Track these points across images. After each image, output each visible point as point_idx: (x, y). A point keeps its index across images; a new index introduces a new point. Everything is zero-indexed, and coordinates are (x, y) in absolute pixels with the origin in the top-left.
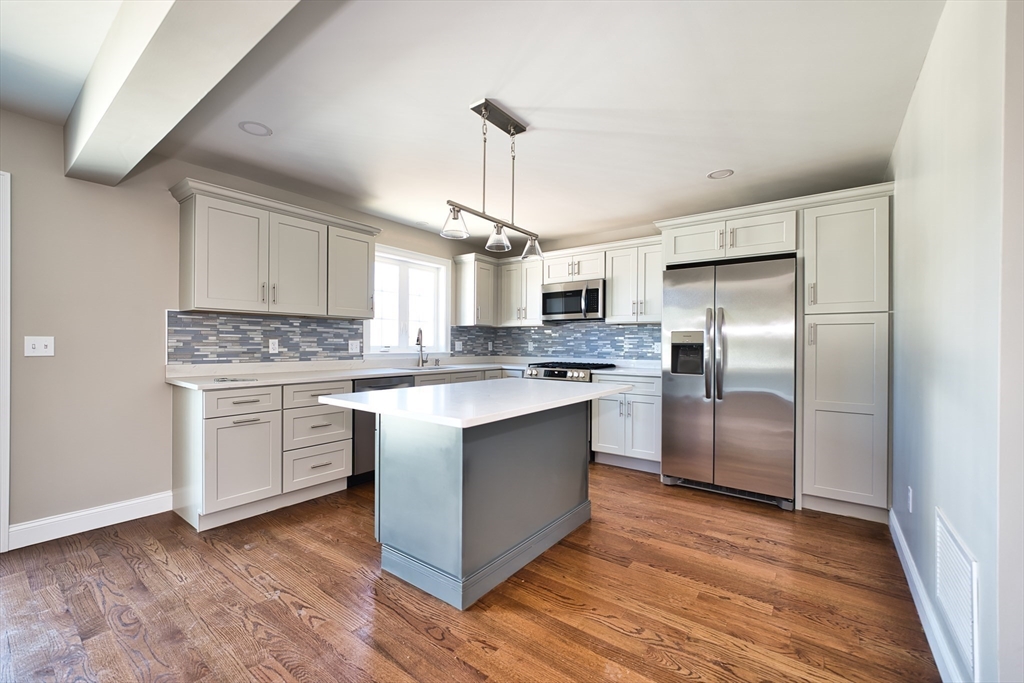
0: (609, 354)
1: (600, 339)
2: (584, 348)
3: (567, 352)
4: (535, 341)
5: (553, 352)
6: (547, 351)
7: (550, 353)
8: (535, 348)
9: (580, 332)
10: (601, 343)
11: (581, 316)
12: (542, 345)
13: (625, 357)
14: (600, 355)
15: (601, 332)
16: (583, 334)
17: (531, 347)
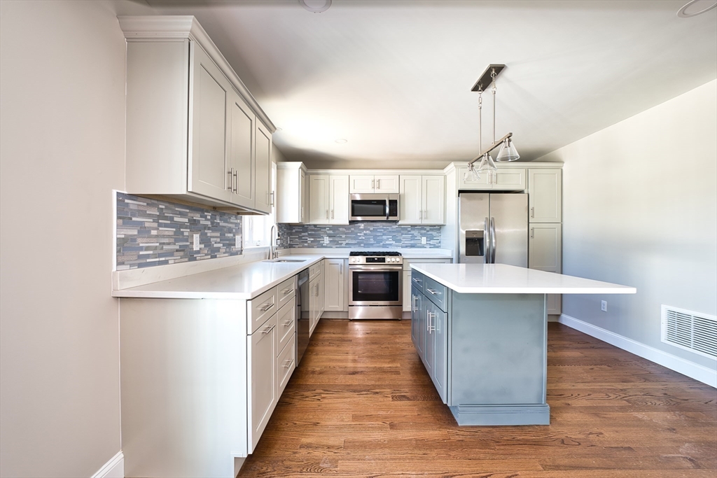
0: (391, 245)
1: (384, 235)
2: (372, 241)
3: (359, 244)
4: (330, 236)
5: (347, 244)
6: (341, 244)
7: (343, 245)
8: (331, 241)
9: (369, 230)
10: (384, 237)
11: (384, 218)
12: (337, 239)
13: (402, 247)
14: (384, 246)
15: (385, 230)
16: (371, 231)
17: (326, 240)
